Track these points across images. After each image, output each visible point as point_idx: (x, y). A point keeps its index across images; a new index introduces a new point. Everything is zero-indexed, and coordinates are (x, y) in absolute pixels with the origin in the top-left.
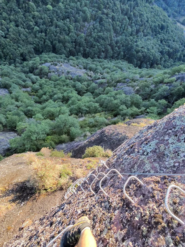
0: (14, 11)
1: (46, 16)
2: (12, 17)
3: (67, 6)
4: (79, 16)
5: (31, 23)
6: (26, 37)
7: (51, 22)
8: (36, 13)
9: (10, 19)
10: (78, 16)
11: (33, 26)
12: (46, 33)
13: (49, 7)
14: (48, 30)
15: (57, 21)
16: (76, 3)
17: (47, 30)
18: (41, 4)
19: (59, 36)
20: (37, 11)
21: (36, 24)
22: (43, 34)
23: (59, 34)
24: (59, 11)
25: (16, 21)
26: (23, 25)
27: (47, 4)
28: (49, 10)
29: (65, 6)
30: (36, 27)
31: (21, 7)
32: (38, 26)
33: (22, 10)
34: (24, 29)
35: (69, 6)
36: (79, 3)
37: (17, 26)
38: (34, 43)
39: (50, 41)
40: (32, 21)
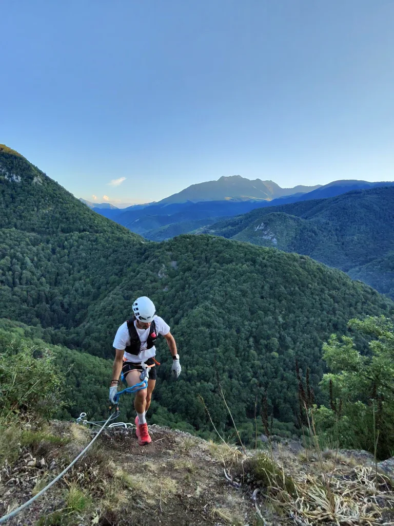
0: (231, 360)
1: (269, 365)
2: (227, 367)
3: (299, 352)
4: (317, 366)
5: (249, 374)
6: (239, 391)
7: (276, 373)
8: (257, 362)
9: (224, 369)
10: (315, 365)
11: (250, 377)
12: (266, 387)
13: (276, 354)
14: (270, 383)
15: (284, 370)
16: (313, 348)
17: (268, 383)
18: (264, 351)
19: (285, 393)
20: (258, 360)
21: (255, 375)
22: (263, 388)
23: (285, 390)
24: (287, 360)
25: (230, 372)
26: (238, 376)
27: (271, 350)
28: (273, 358)
29: (297, 353)
30: (254, 379)
31: (239, 354)
32: (257, 378)
33: (240, 358)
34: (239, 381)
35: (302, 353)
36: (317, 349)
37: (230, 377)
38: (248, 401)
39: (271, 398)
40: (249, 371)
